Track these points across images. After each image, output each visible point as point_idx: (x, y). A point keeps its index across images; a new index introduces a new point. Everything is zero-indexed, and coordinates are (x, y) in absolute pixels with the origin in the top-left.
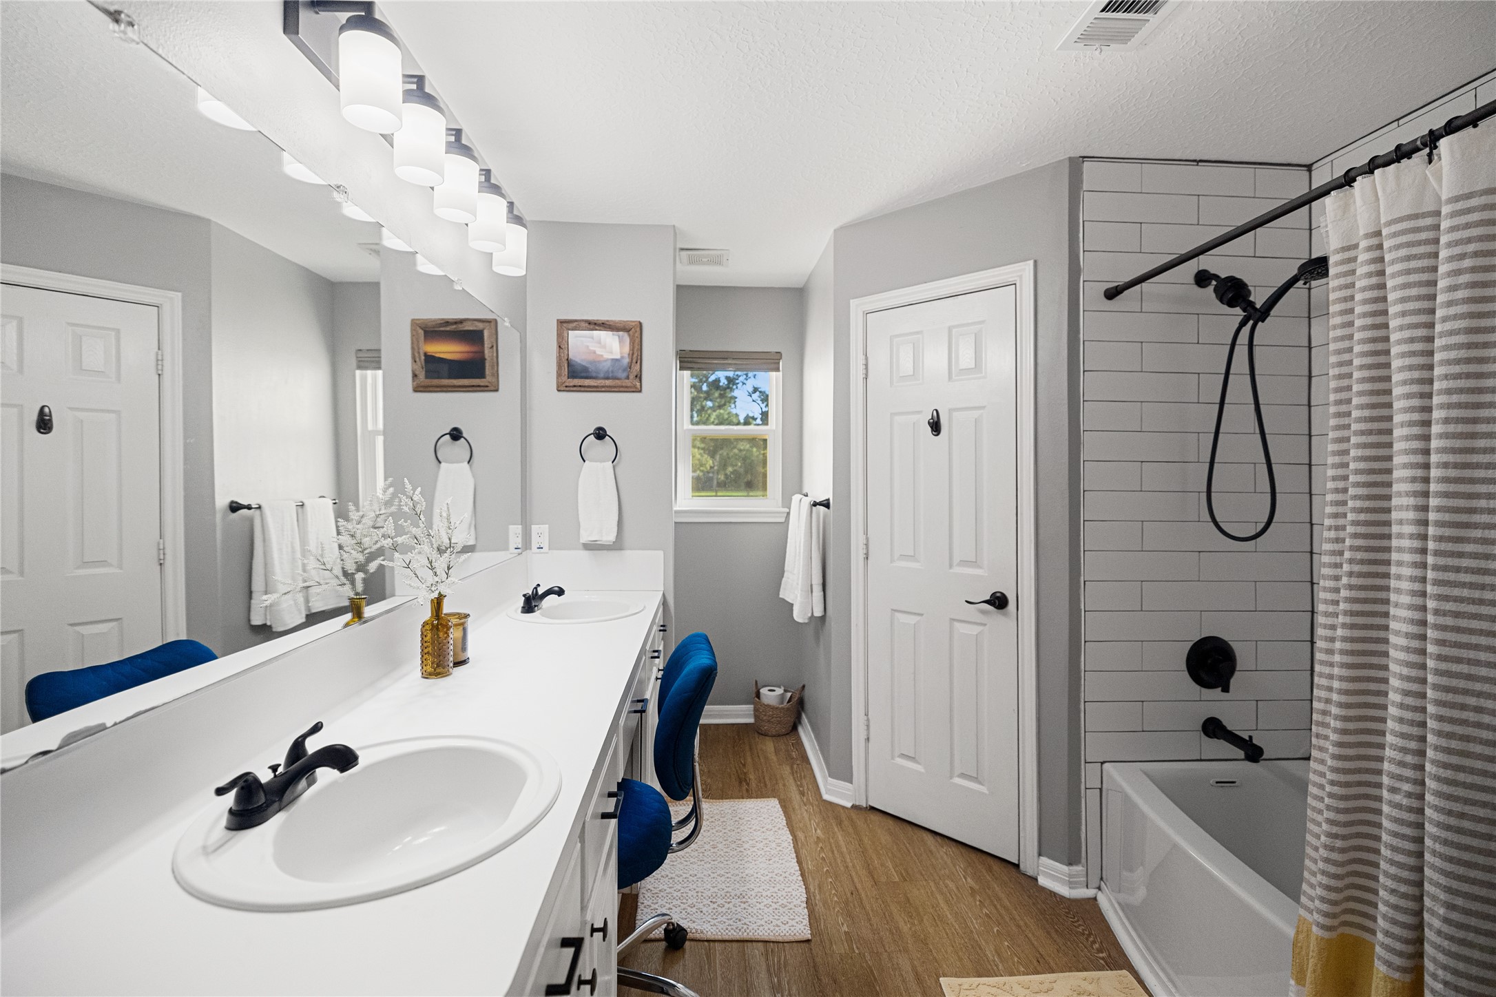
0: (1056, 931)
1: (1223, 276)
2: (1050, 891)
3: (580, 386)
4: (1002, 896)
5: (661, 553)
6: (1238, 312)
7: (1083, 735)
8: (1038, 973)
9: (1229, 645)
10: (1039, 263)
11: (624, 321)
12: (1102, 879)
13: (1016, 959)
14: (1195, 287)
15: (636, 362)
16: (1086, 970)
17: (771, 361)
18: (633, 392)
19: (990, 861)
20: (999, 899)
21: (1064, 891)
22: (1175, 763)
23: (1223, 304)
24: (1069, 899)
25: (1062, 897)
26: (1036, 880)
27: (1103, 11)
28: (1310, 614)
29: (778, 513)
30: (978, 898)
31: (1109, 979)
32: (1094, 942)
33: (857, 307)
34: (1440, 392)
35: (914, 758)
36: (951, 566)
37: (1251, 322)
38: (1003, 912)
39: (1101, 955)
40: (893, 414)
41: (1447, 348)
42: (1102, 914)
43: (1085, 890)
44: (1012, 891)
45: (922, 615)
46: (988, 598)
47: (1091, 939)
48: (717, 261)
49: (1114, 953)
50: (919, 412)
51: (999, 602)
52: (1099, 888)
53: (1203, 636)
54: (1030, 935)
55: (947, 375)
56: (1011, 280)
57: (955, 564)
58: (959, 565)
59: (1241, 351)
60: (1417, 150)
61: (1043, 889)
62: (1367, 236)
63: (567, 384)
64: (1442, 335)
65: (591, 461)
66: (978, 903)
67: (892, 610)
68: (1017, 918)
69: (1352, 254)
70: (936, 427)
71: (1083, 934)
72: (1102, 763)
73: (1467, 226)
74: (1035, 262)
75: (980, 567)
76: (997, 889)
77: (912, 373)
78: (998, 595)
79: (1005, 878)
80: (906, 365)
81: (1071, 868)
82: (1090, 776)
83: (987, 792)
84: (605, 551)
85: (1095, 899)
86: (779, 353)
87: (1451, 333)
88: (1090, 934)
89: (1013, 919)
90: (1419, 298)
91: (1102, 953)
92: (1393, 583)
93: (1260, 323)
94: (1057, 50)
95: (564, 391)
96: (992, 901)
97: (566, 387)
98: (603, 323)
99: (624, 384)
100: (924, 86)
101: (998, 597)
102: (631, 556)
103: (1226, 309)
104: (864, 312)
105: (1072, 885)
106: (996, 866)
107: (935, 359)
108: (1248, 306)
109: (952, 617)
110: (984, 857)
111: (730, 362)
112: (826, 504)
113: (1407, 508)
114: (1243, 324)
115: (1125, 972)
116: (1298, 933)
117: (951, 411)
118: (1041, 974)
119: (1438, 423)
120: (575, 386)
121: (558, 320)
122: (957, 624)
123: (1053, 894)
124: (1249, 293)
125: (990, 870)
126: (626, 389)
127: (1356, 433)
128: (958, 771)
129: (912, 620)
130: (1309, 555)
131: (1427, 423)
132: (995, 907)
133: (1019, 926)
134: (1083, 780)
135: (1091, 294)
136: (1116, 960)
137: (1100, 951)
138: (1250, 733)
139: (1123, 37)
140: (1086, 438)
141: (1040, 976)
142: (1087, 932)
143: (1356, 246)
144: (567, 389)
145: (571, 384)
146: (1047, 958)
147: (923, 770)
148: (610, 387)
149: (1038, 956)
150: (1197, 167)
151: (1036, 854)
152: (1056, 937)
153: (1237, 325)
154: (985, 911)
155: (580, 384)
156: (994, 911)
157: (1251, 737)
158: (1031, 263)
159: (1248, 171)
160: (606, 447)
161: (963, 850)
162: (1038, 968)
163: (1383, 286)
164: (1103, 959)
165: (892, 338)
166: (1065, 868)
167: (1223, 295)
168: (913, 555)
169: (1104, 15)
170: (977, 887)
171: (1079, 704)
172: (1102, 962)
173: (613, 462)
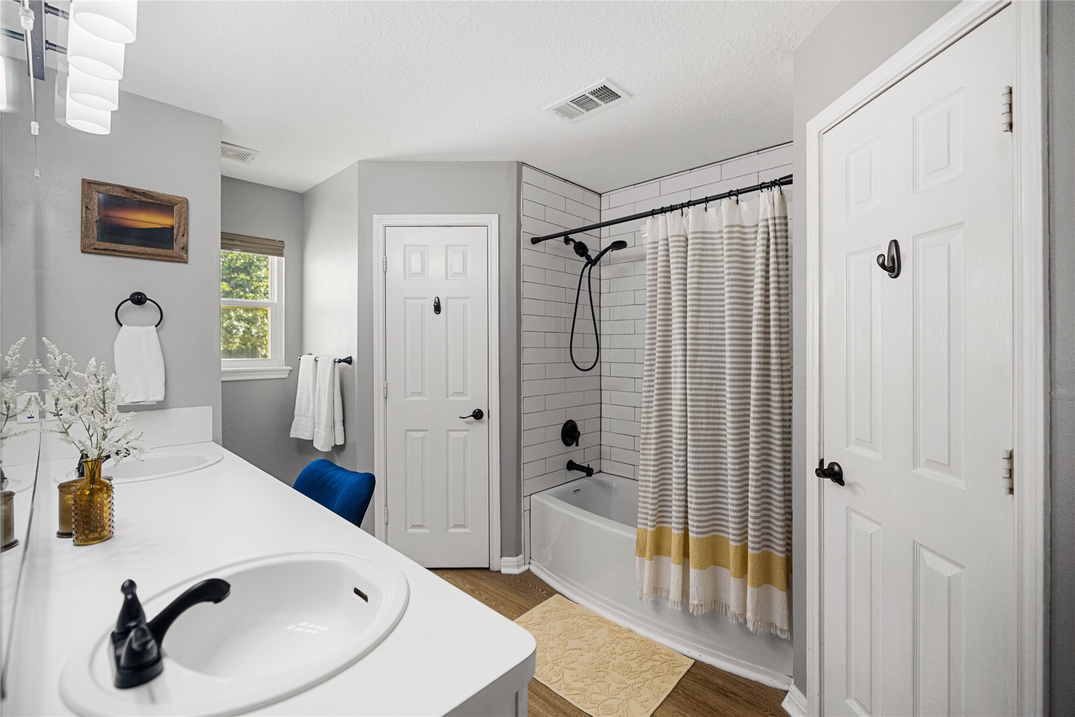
0: (521, 591)
1: (577, 241)
2: (509, 574)
3: (114, 250)
4: (488, 586)
5: (210, 408)
6: (584, 259)
7: (522, 482)
8: (523, 614)
9: (575, 423)
10: (501, 217)
11: (169, 195)
12: (530, 558)
13: (510, 613)
14: (564, 243)
15: (183, 236)
16: (541, 602)
17: (277, 249)
18: (179, 262)
19: (473, 572)
20: (487, 589)
21: (516, 571)
22: (555, 488)
23: (578, 254)
24: (519, 575)
25: (515, 575)
26: (500, 572)
27: (571, 102)
28: (600, 404)
29: (282, 370)
30: (477, 593)
31: (552, 601)
32: (538, 589)
33: (379, 221)
34: (690, 306)
35: (422, 525)
36: (447, 397)
37: (590, 265)
38: (492, 594)
39: (544, 593)
40: (406, 298)
41: (692, 289)
42: (535, 575)
43: (524, 567)
44: (492, 582)
45: (426, 430)
46: (472, 414)
47: (537, 588)
48: (243, 157)
49: (548, 590)
50: (426, 298)
51: (478, 415)
52: (530, 563)
53: (567, 420)
54: (510, 598)
55: (445, 276)
56: (485, 223)
57: (449, 395)
58: (452, 395)
59: (585, 280)
60: (677, 209)
61: (505, 575)
62: (663, 240)
63: (96, 247)
64: (690, 283)
65: (128, 325)
66: (478, 595)
67: (406, 430)
68: (501, 593)
69: (655, 245)
70: (437, 309)
71: (532, 587)
72: (530, 495)
73: (697, 244)
74: (499, 215)
75: (465, 395)
76: (484, 584)
77: (420, 272)
78: (477, 411)
79: (485, 577)
80: (416, 267)
81: (518, 557)
82: (525, 503)
83: (470, 531)
84: (146, 412)
85: (529, 569)
86: (282, 241)
87: (693, 283)
88: (535, 586)
89: (499, 595)
90: (681, 268)
91: (544, 591)
92: (673, 380)
93: (593, 267)
94: (545, 110)
95: (91, 253)
96: (485, 591)
97: (95, 249)
98: (144, 193)
99: (168, 254)
100: (473, 100)
101: (477, 412)
102: (175, 414)
103: (578, 257)
104: (383, 225)
105: (518, 566)
106: (477, 573)
107: (436, 266)
108: (588, 257)
109: (448, 429)
110: (469, 571)
111: (237, 243)
112: (349, 361)
113: (679, 350)
114: (586, 266)
115: (557, 595)
116: (638, 536)
117: (447, 299)
118: (524, 613)
119: (689, 317)
120: (107, 250)
121: (83, 180)
122: (451, 433)
123: (510, 575)
124: (588, 251)
125: (475, 576)
126: (171, 259)
127: (659, 320)
128: (451, 524)
129: (419, 435)
130: (599, 377)
131: (685, 317)
132: (487, 593)
133: (503, 597)
134: (522, 507)
135: (526, 239)
136: (551, 592)
137: (542, 591)
138: (588, 463)
139: (571, 116)
140: (524, 318)
141: (524, 614)
142: (533, 586)
143: (658, 242)
144: (96, 251)
145: (102, 247)
146: (523, 605)
147: (428, 532)
148: (152, 255)
149: (519, 606)
150: (564, 183)
151: (500, 557)
152: (521, 593)
153: (584, 266)
154: (483, 597)
155: (113, 248)
156: (488, 595)
157: (589, 465)
158: (497, 215)
159: (581, 190)
160: (148, 312)
161: (455, 572)
162: (522, 611)
163: (669, 261)
164: (545, 594)
165: (405, 246)
166: (515, 559)
167: (579, 250)
168: (421, 391)
169: (571, 104)
170: (473, 588)
171: (521, 466)
172: (546, 595)
173: (156, 326)
